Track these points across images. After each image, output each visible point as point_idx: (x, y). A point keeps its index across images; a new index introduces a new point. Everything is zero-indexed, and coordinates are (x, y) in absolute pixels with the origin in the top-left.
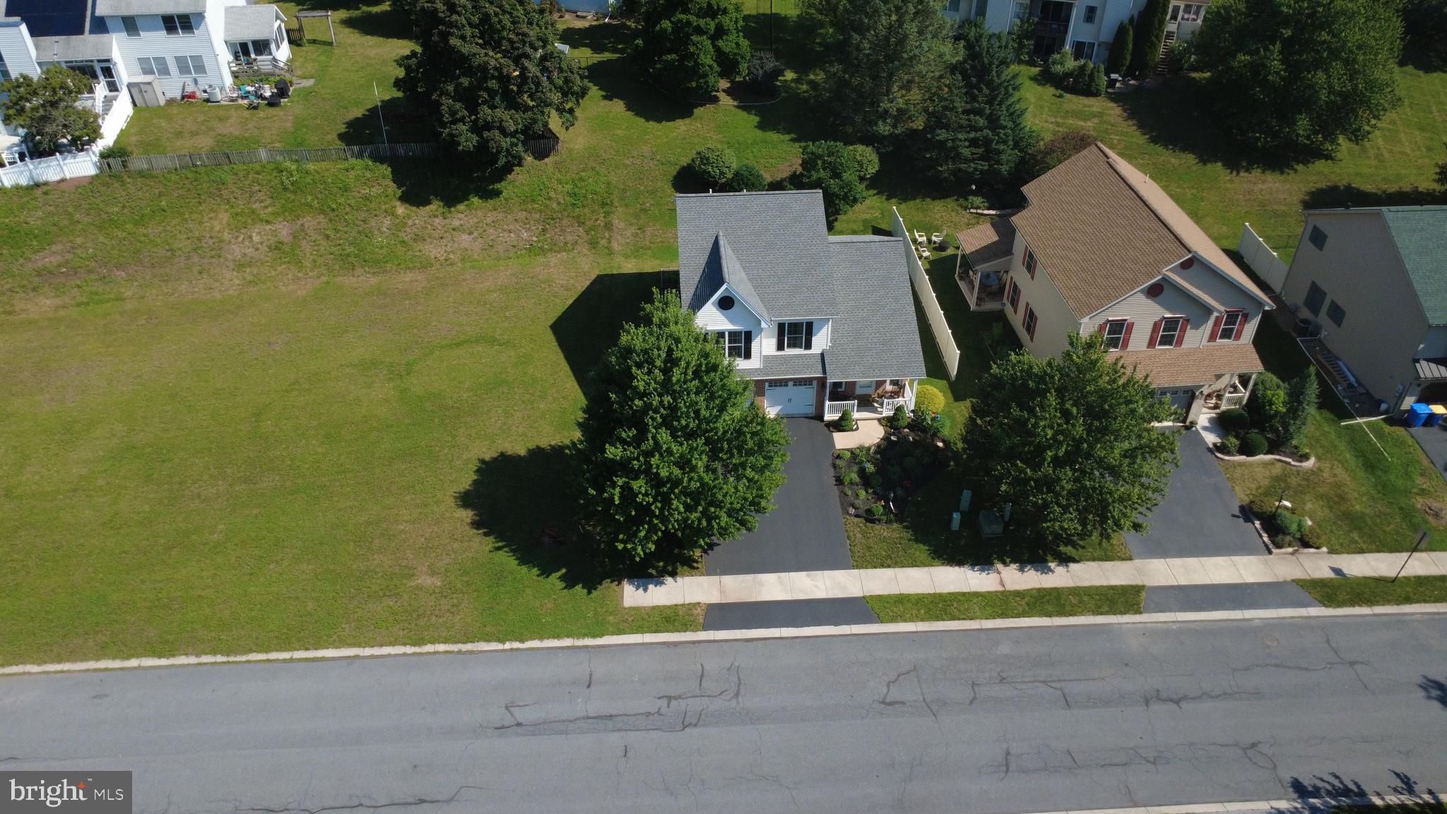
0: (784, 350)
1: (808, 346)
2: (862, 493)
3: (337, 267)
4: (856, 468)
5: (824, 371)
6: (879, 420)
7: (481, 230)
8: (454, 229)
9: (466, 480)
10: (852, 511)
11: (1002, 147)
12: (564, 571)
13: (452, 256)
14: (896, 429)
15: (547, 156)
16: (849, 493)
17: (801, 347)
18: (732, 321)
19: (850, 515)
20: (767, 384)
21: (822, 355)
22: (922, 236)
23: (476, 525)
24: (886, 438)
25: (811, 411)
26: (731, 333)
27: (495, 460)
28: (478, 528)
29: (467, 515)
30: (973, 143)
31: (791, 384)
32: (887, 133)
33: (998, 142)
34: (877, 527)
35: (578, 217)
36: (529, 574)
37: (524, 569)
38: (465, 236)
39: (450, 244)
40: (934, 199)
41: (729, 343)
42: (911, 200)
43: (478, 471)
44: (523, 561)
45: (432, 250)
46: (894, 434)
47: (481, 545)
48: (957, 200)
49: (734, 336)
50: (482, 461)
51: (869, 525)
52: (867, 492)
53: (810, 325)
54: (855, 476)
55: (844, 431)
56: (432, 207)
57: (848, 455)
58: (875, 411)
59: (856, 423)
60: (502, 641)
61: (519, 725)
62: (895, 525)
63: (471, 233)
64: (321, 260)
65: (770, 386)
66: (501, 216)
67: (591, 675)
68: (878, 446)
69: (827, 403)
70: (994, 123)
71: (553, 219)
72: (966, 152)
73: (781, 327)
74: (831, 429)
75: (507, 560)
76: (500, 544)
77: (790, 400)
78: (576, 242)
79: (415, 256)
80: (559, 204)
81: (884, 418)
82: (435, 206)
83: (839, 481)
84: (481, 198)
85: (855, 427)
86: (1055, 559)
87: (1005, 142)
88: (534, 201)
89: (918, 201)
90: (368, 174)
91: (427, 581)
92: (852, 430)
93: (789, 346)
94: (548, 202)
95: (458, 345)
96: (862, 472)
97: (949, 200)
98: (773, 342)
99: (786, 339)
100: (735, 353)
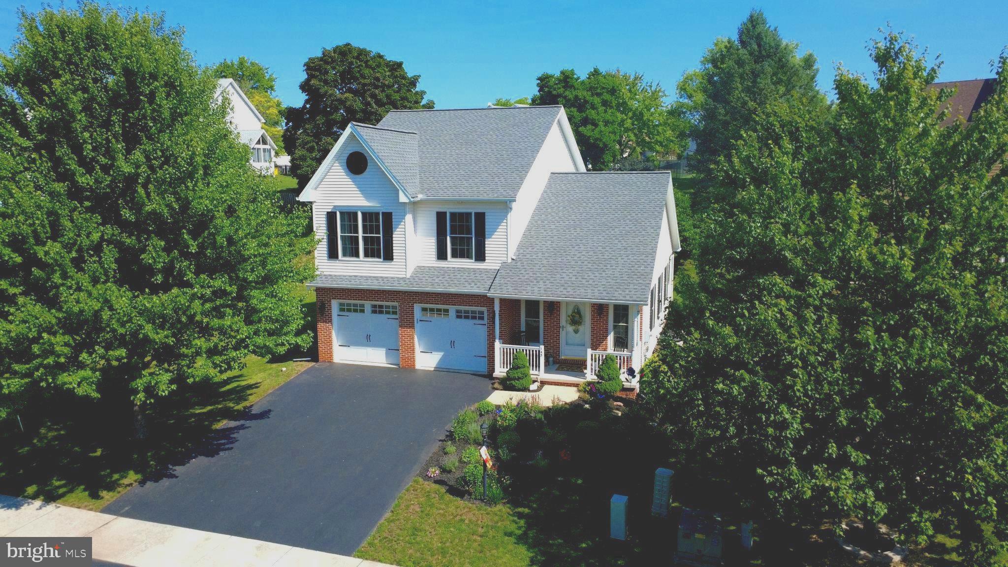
0: (446, 258)
1: (481, 256)
5: (490, 287)
6: (578, 385)
10: (434, 472)
16: (452, 450)
17: (469, 256)
18: (365, 192)
19: (427, 478)
20: (417, 310)
21: (499, 268)
24: (574, 405)
25: (480, 361)
26: (365, 214)
31: (453, 313)
34: (458, 501)
41: (364, 231)
46: (590, 403)
49: (370, 217)
51: (448, 497)
53: (481, 217)
54: (477, 431)
55: (512, 389)
58: (579, 376)
59: (541, 386)
65: (422, 312)
69: (498, 345)
73: (441, 218)
74: (495, 386)
77: (453, 343)
81: (587, 384)
83: (451, 436)
85: (532, 389)
92: (528, 390)
93: (454, 255)
96: (493, 426)
98: (431, 243)
99: (448, 238)
100: (372, 250)
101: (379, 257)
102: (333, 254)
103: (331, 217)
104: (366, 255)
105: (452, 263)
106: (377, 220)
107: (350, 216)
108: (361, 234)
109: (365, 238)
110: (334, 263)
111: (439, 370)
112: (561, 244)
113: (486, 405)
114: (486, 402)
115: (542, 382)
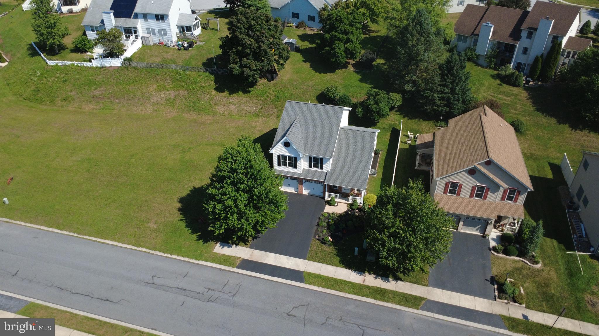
0: (312, 168)
1: (322, 168)
2: (325, 231)
3: (185, 110)
4: (326, 221)
5: (325, 180)
6: (347, 204)
7: (239, 104)
8: (230, 103)
9: (185, 193)
10: (317, 237)
11: (455, 102)
12: (200, 233)
13: (225, 112)
14: (353, 209)
15: (273, 81)
16: (320, 230)
17: (318, 168)
18: (290, 152)
19: (316, 239)
20: (304, 181)
21: (327, 172)
22: (412, 134)
23: (179, 210)
24: (346, 212)
25: (321, 195)
26: (289, 157)
27: (199, 188)
28: (179, 211)
29: (179, 205)
30: (442, 99)
31: (313, 182)
32: (409, 90)
33: (454, 100)
34: (324, 246)
35: (276, 105)
36: (188, 232)
37: (186, 229)
38: (233, 106)
39: (226, 108)
40: (424, 120)
41: (289, 161)
42: (414, 119)
43: (191, 191)
44: (187, 226)
45: (220, 109)
46: (350, 211)
47: (178, 216)
48: (434, 122)
49: (290, 158)
50: (194, 188)
51: (321, 244)
52: (327, 231)
53: (322, 160)
54: (325, 224)
55: (331, 205)
56: (225, 93)
57: (327, 215)
58: (348, 200)
59: (337, 204)
60: (164, 253)
61: (153, 283)
62: (332, 247)
63: (235, 105)
64: (181, 107)
65: (305, 181)
66: (248, 100)
67: (188, 273)
68: (341, 214)
69: (326, 193)
70: (453, 91)
71: (266, 104)
72: (438, 102)
73: (310, 158)
74: (326, 204)
75: (183, 224)
76: (183, 219)
77: (313, 189)
78: (272, 115)
79: (213, 110)
80: (271, 99)
81: (349, 203)
82: (226, 93)
83: (318, 225)
84: (243, 92)
85: (336, 205)
86: (393, 277)
87: (458, 100)
88: (262, 96)
89: (417, 120)
90: (206, 78)
91: (152, 225)
92: (335, 206)
93: (314, 167)
94: (267, 98)
95: (210, 145)
96: (328, 223)
97: (431, 122)
98: (307, 164)
99: (312, 163)
100: (291, 165)
101: (293, 167)
102: (279, 165)
103: (279, 156)
104: (289, 166)
105: (313, 169)
106: (293, 159)
107: (284, 157)
108: (288, 161)
109: (289, 162)
110: (279, 167)
111: (309, 195)
112: (344, 164)
113: (325, 212)
114: (324, 211)
115: (338, 202)
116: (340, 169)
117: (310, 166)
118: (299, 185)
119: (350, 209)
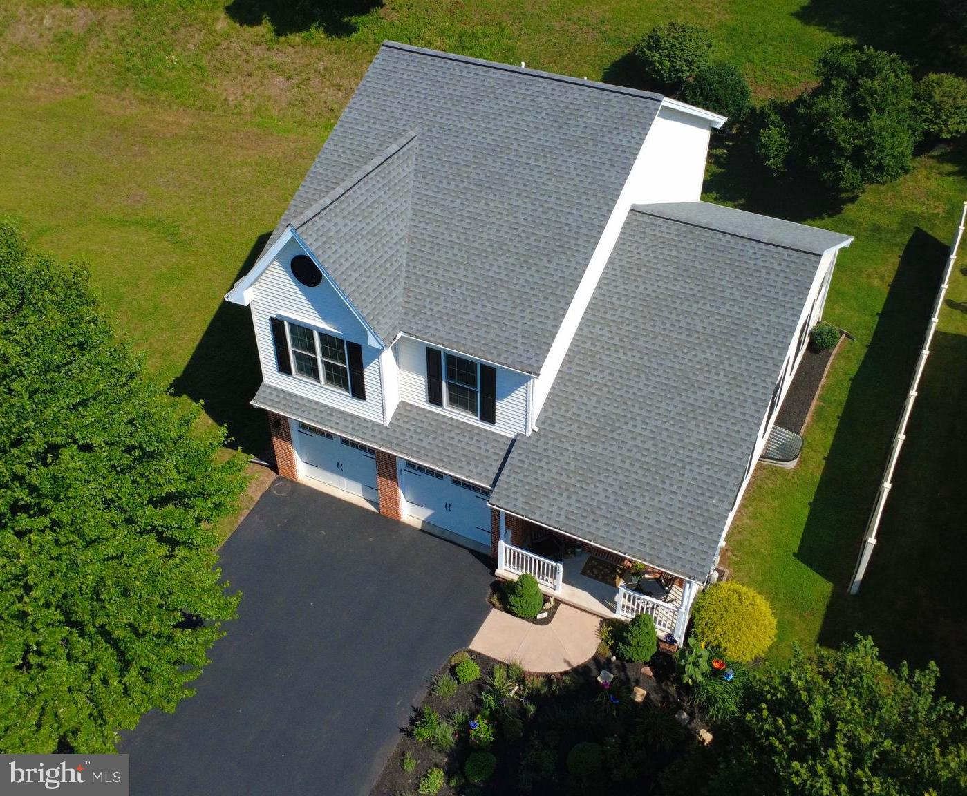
0: (441, 404)
1: (489, 416)
2: (436, 779)
4: (460, 715)
5: (494, 485)
6: (606, 621)
16: (412, 764)
17: (474, 412)
18: (323, 314)
20: (400, 467)
21: (514, 441)
25: (481, 544)
26: (324, 336)
31: (448, 478)
41: (323, 354)
46: (607, 667)
49: (330, 343)
52: (444, 783)
53: (489, 374)
55: (514, 614)
56: (260, 30)
57: (475, 672)
59: (552, 613)
65: (406, 471)
69: (502, 545)
73: (433, 356)
74: (495, 600)
77: (448, 506)
81: (614, 621)
82: (265, 29)
84: (325, 31)
85: (540, 617)
92: (535, 621)
93: (452, 401)
96: (463, 734)
98: (419, 382)
99: (444, 385)
100: (335, 377)
101: (347, 388)
102: (284, 367)
103: (277, 325)
104: (329, 380)
105: (450, 412)
106: (340, 347)
107: (303, 333)
108: (320, 357)
109: (325, 363)
110: (283, 377)
111: (427, 531)
112: (611, 408)
113: (471, 652)
114: (470, 647)
115: (558, 602)
116: (584, 432)
117: (434, 398)
118: (379, 479)
119: (609, 654)
